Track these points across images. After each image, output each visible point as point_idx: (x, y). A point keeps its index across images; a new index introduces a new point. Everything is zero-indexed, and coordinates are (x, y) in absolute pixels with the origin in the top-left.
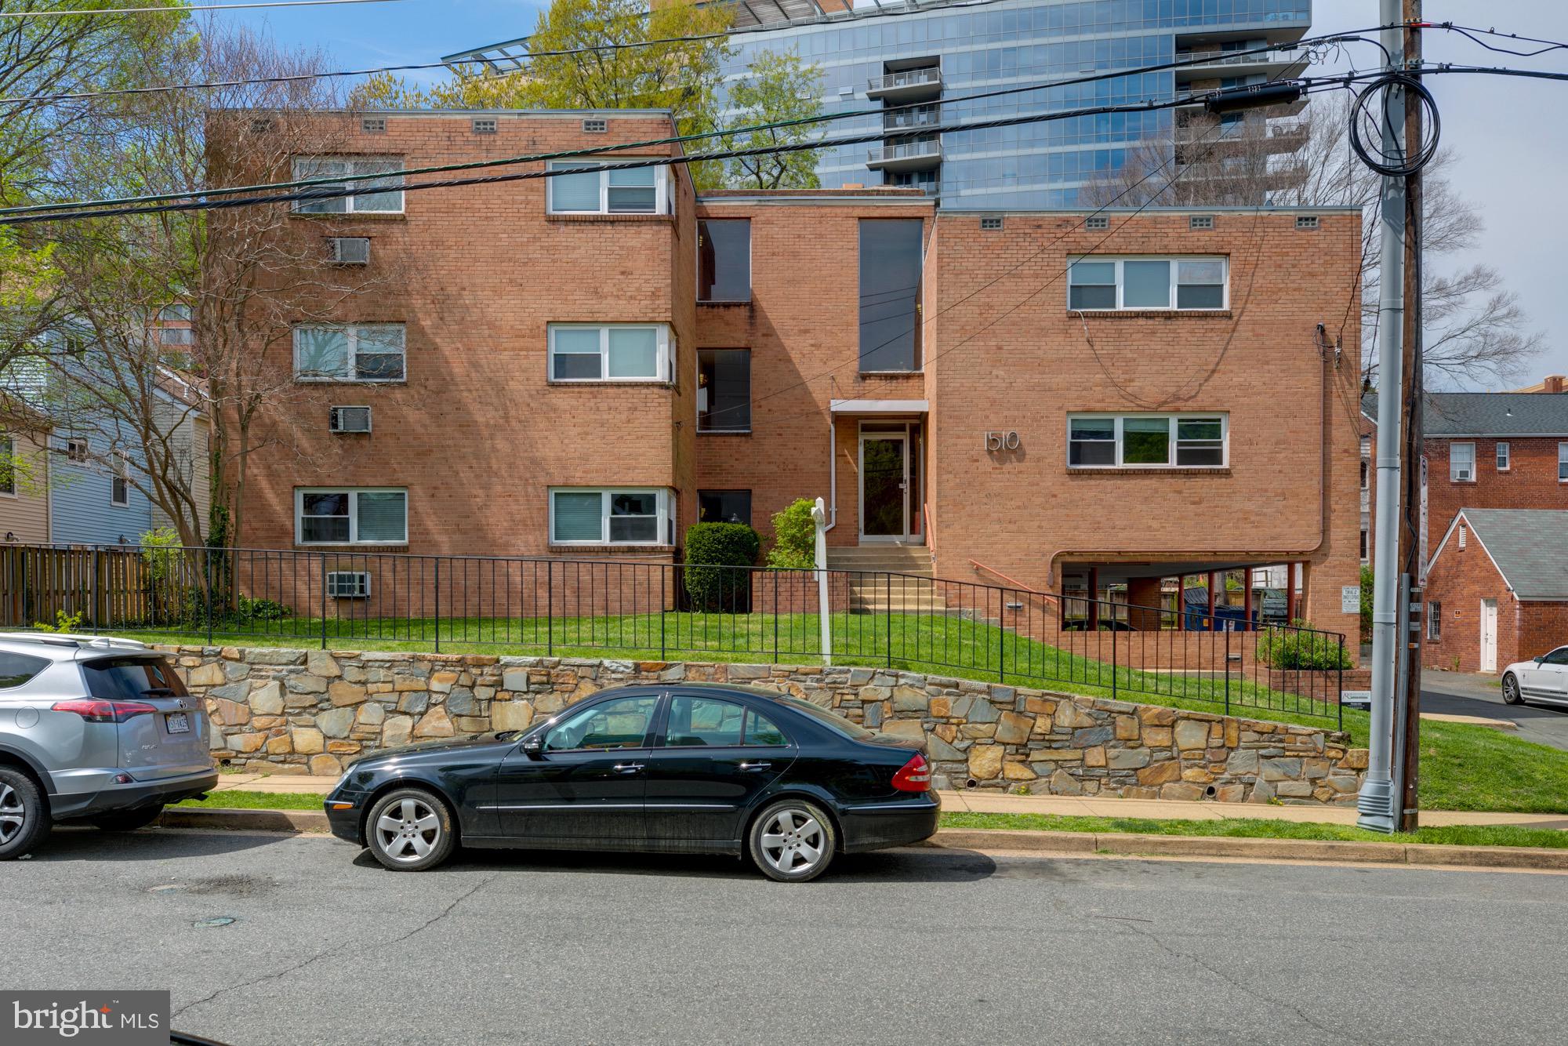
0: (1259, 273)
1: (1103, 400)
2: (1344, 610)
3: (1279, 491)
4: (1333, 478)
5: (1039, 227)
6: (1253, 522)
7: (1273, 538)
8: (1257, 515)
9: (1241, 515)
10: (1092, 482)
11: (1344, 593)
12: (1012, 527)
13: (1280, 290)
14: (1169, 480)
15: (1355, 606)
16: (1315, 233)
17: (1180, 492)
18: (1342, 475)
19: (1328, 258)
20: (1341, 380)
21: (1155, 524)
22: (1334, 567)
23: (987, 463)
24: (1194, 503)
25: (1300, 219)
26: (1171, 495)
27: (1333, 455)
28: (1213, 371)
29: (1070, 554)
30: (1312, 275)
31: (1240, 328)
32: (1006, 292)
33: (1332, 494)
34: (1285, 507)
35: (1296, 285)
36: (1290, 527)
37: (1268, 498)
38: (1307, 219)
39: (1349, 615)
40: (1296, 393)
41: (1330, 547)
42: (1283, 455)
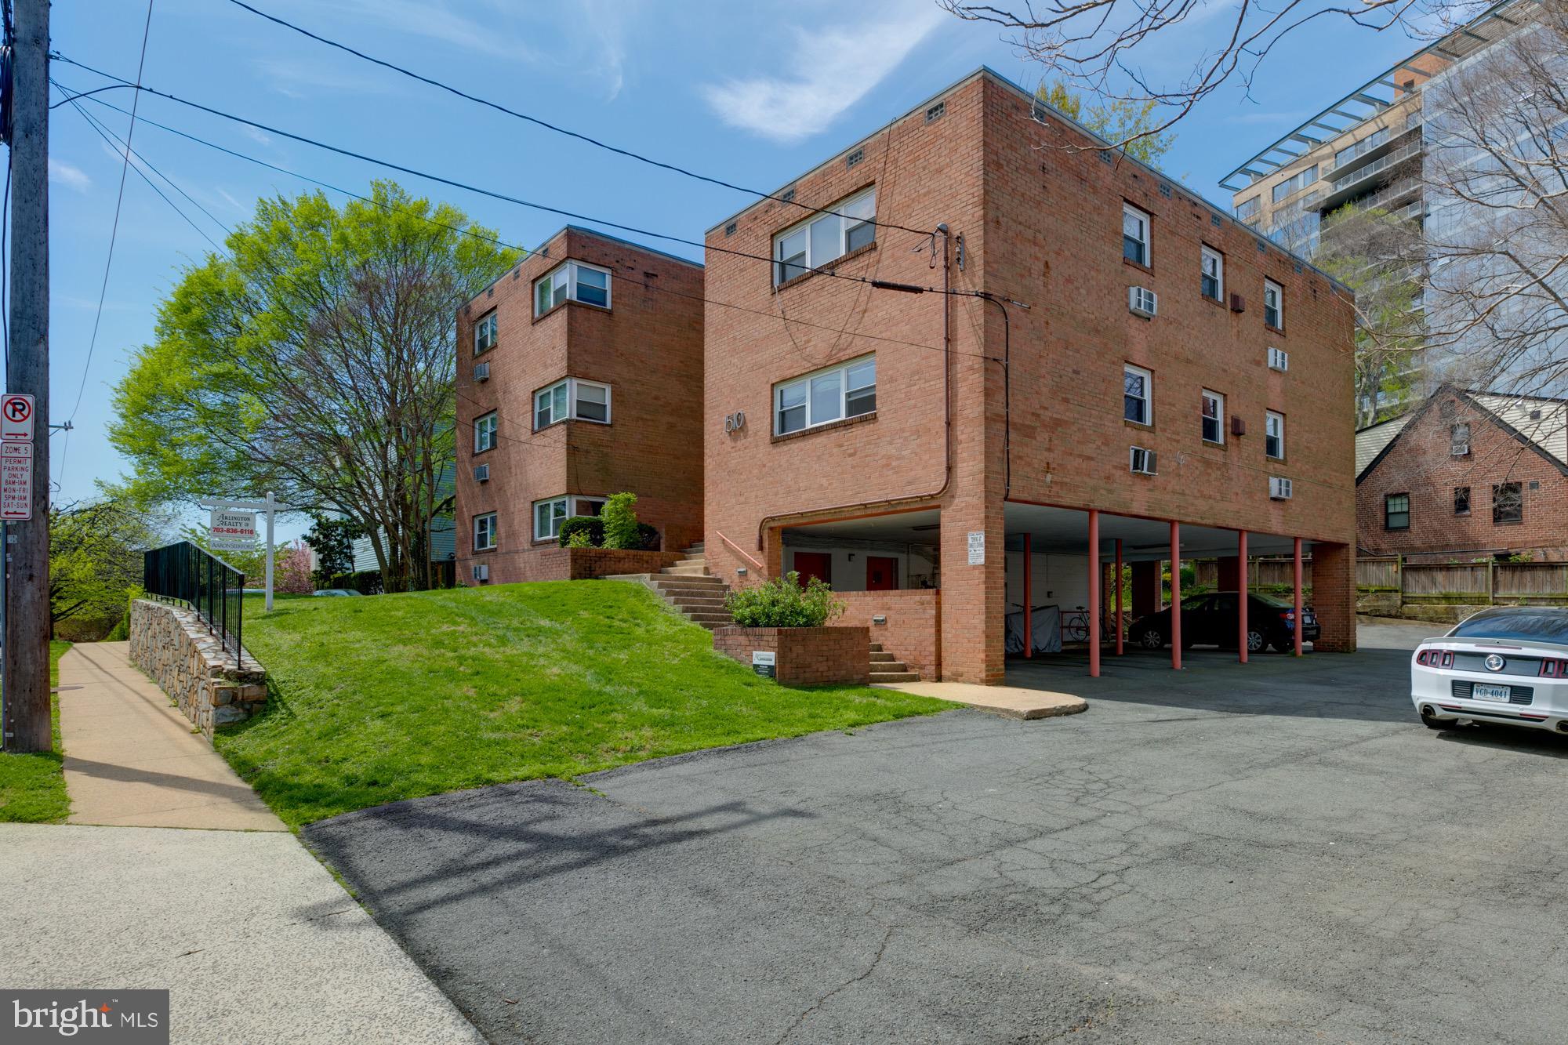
0: (898, 189)
1: (790, 368)
2: (971, 562)
3: (914, 429)
4: (959, 404)
5: (756, 218)
6: (894, 468)
7: (910, 483)
8: (898, 459)
9: (884, 461)
10: (785, 448)
11: (970, 541)
12: (742, 499)
13: (913, 200)
14: (834, 435)
15: (979, 555)
16: (942, 121)
17: (841, 446)
18: (967, 398)
19: (953, 144)
20: (965, 285)
21: (824, 482)
22: (961, 510)
23: (729, 442)
24: (851, 455)
25: (930, 112)
26: (835, 450)
27: (959, 376)
28: (865, 311)
29: (773, 519)
30: (939, 171)
31: (884, 256)
32: (738, 287)
33: (959, 423)
34: (919, 446)
35: (926, 190)
36: (924, 468)
37: (906, 439)
38: (936, 109)
39: (975, 567)
40: (927, 312)
41: (957, 486)
42: (916, 388)
